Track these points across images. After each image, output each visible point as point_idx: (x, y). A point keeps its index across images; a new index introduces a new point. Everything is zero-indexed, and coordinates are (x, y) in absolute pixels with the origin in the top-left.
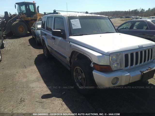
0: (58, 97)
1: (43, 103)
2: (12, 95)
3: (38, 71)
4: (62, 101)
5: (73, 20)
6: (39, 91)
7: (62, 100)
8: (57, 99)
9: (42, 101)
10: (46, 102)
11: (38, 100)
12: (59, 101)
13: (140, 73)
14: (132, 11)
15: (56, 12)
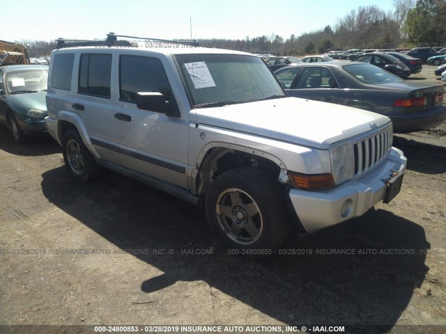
0: (191, 279)
1: (158, 304)
2: (40, 305)
3: (79, 222)
4: (208, 287)
5: (190, 65)
6: (123, 275)
7: (205, 283)
8: (190, 283)
9: (149, 297)
10: (164, 297)
11: (135, 298)
12: (201, 288)
13: (382, 184)
14: (254, 39)
15: (119, 39)
